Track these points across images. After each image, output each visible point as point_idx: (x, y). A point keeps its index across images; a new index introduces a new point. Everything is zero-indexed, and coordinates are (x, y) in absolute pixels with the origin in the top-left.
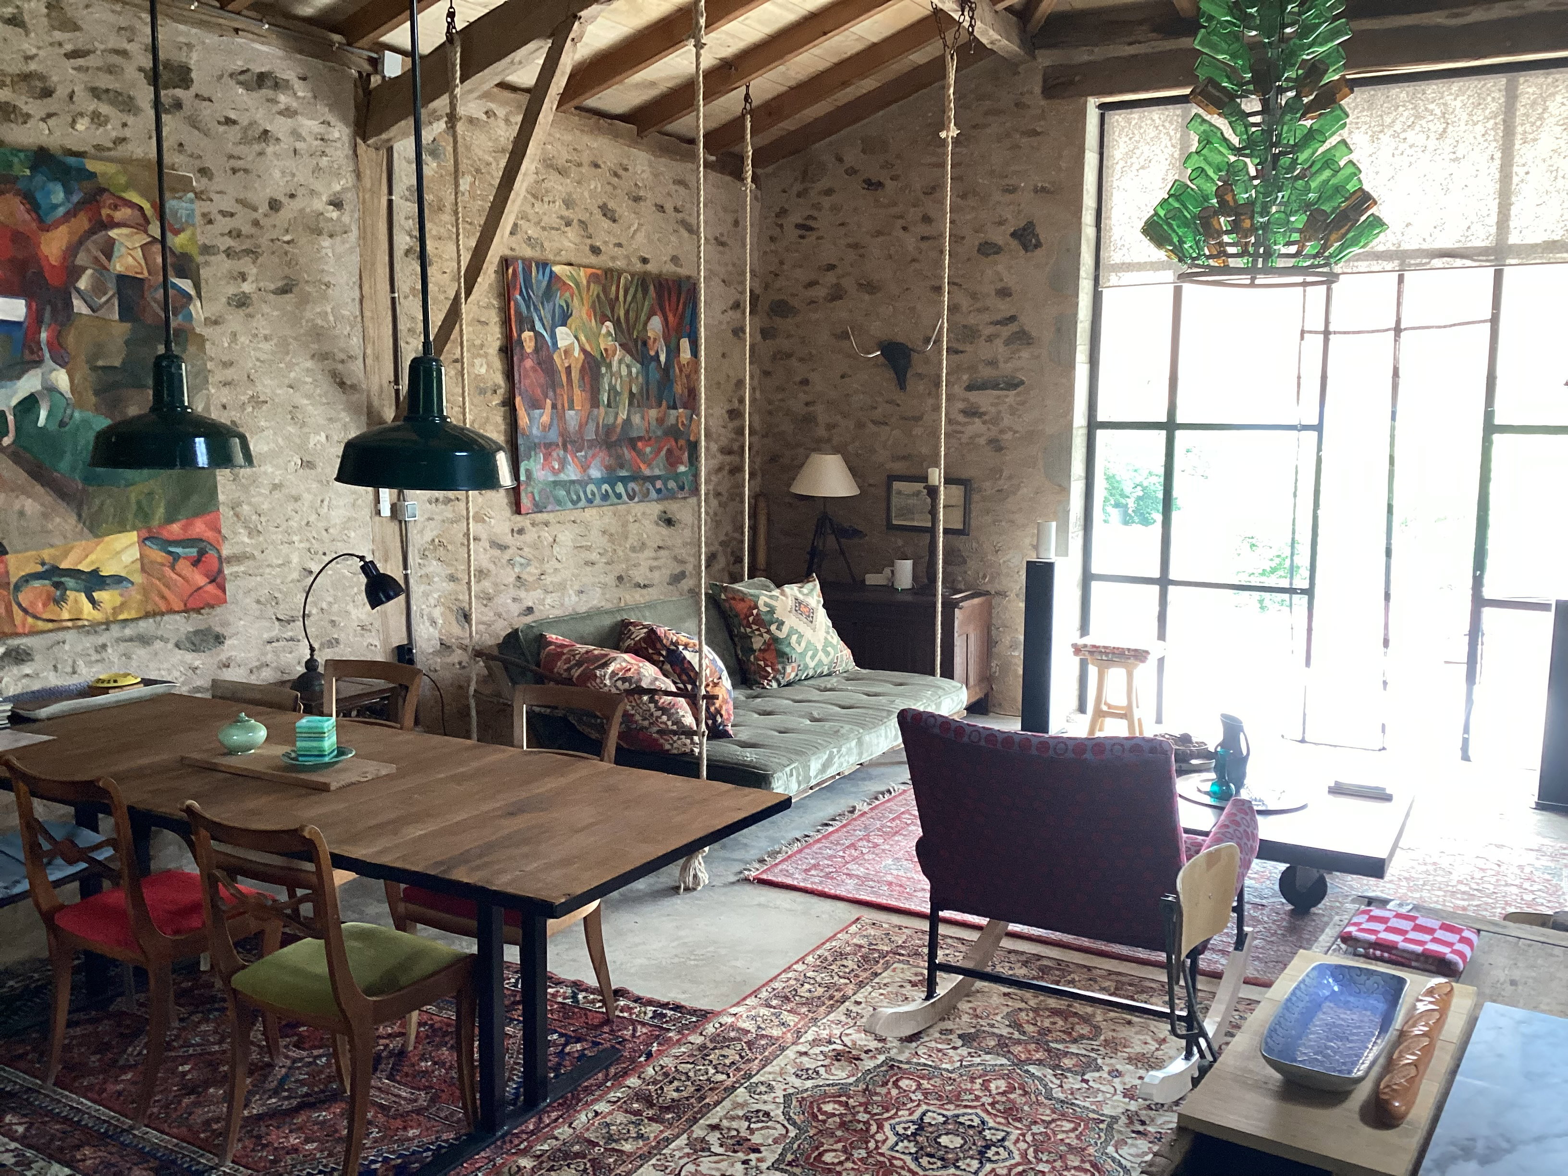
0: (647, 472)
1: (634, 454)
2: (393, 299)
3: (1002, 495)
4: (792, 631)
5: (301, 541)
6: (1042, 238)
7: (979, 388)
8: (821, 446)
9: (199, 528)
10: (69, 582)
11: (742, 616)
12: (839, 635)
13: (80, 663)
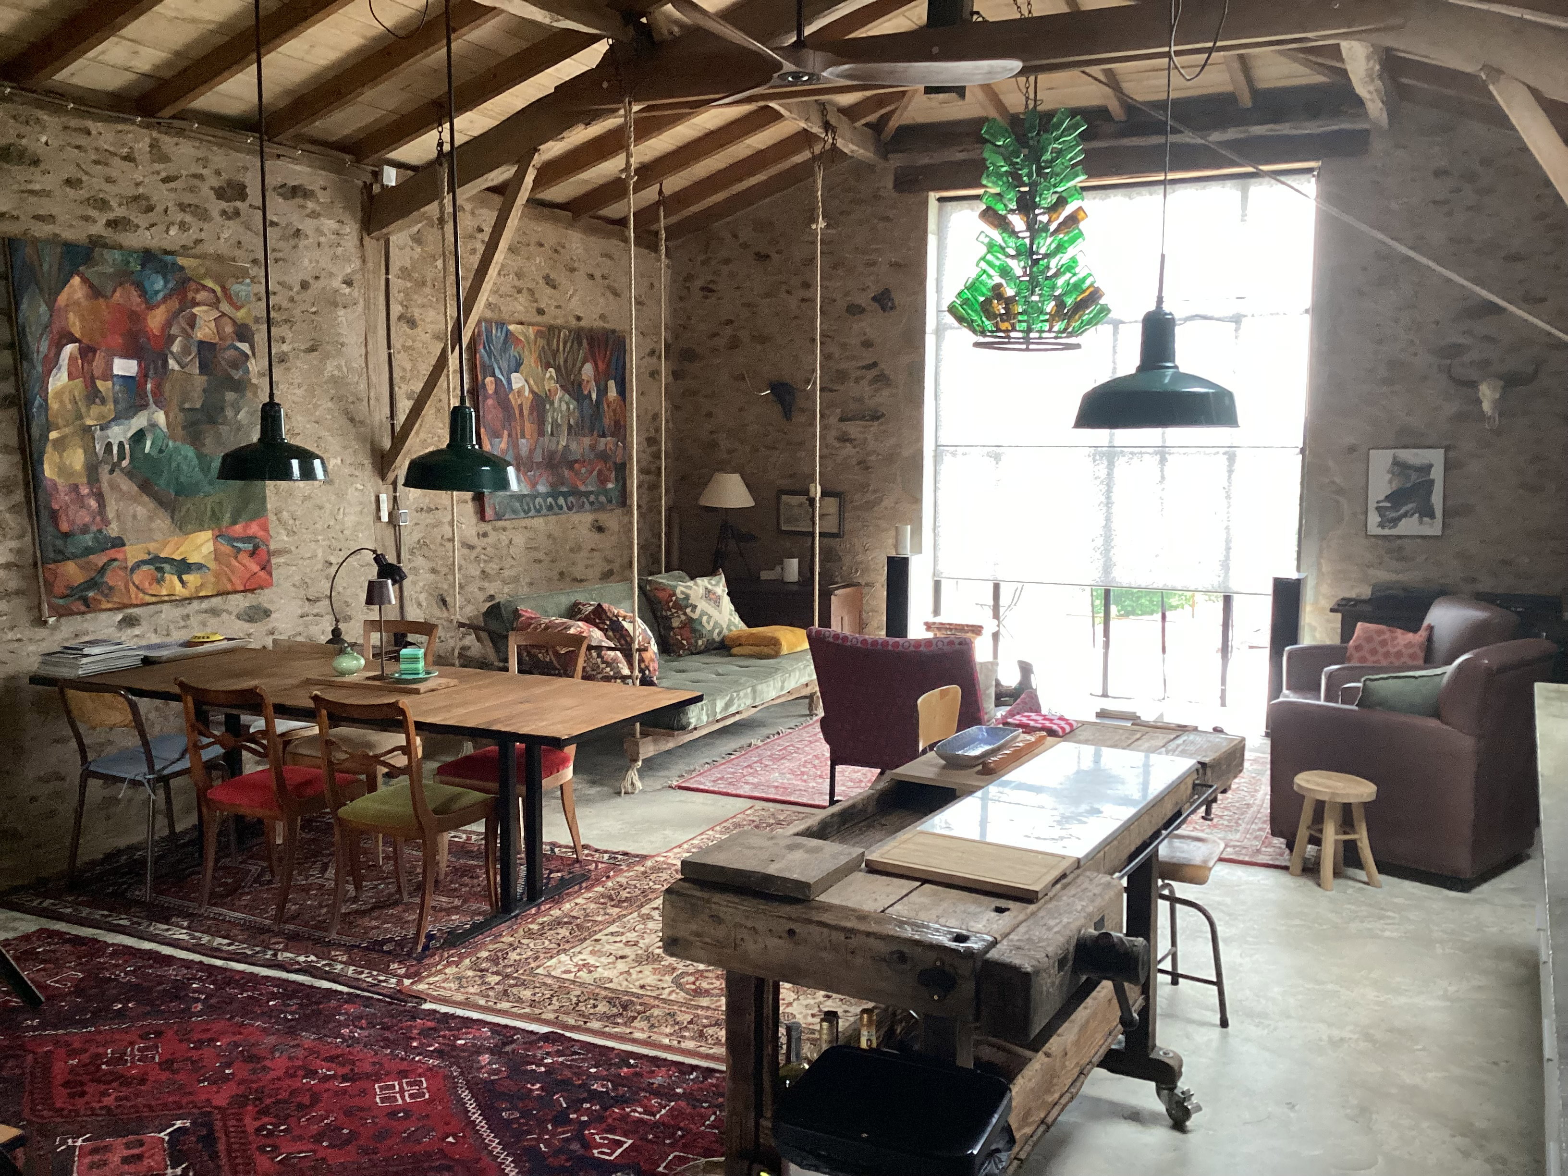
0: (582, 488)
1: (572, 474)
2: (390, 355)
3: (870, 506)
4: (703, 613)
5: (324, 540)
6: (896, 303)
7: (850, 420)
8: (724, 467)
9: (254, 529)
10: (167, 567)
11: (663, 603)
12: (740, 617)
13: (172, 627)
